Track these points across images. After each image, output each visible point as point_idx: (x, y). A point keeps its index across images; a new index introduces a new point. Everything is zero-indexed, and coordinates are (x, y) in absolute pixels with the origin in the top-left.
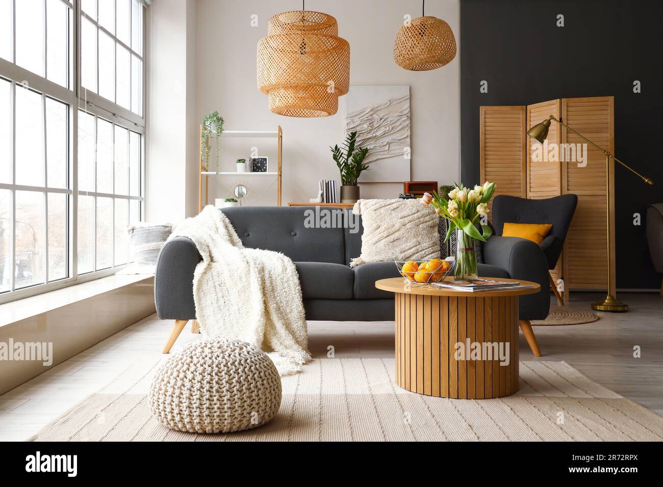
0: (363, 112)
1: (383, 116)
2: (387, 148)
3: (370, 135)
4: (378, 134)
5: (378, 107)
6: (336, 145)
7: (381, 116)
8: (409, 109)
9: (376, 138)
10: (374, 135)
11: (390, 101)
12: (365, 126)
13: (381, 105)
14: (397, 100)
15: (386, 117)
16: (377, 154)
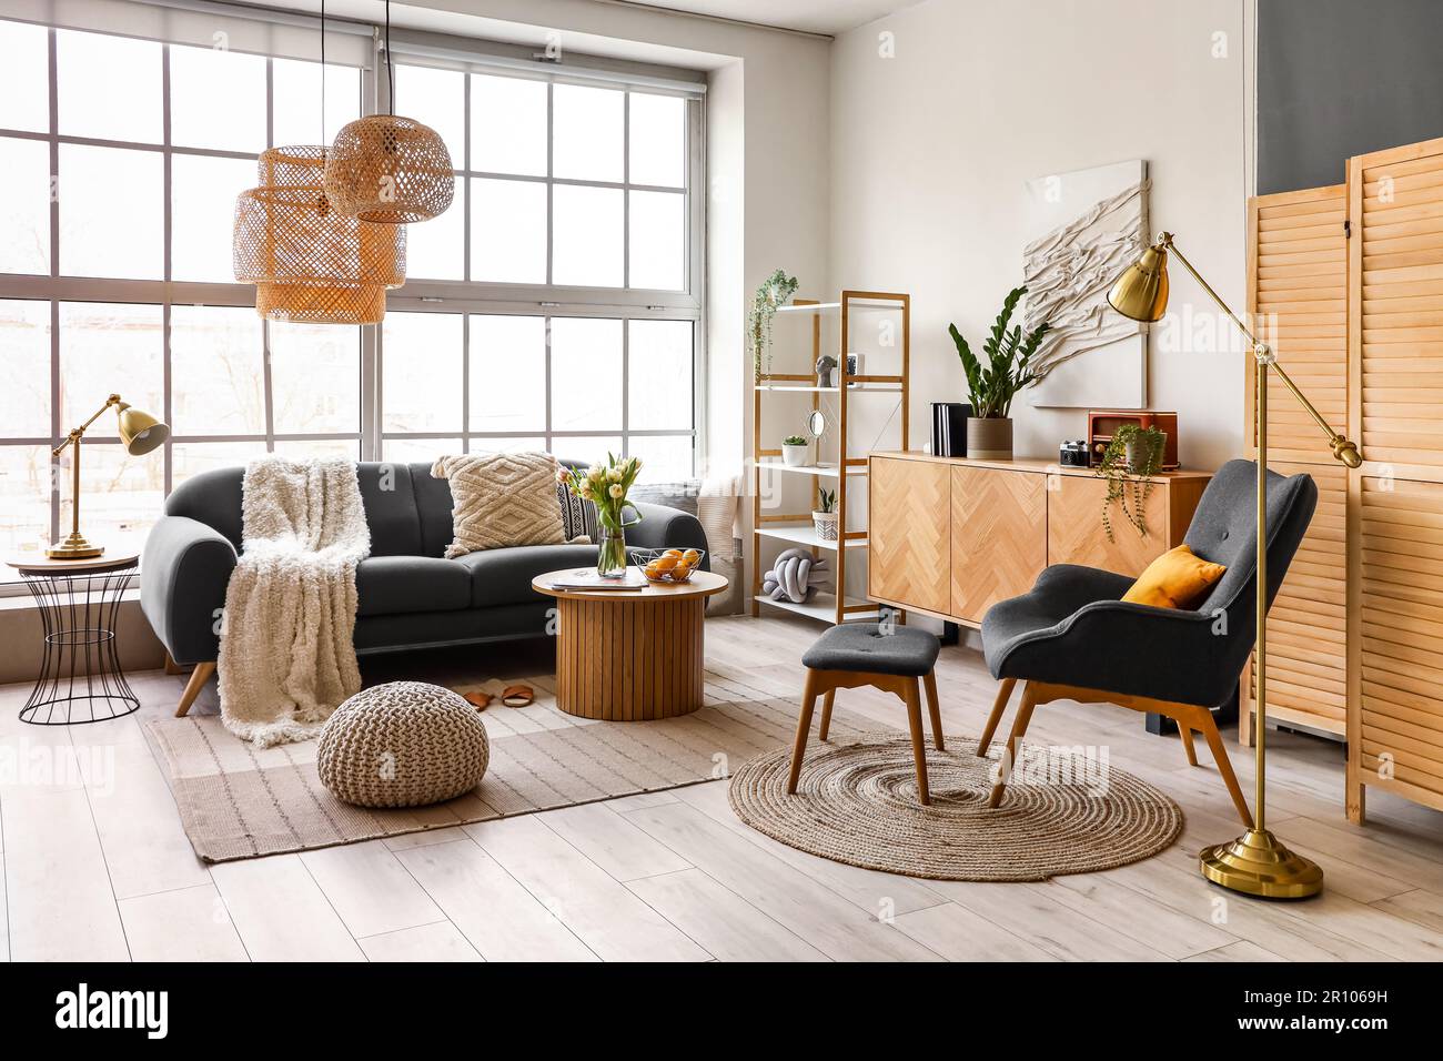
0: (1053, 238)
1: (1089, 243)
2: (1094, 322)
3: (1065, 293)
4: (1079, 288)
5: (1078, 223)
6: (952, 325)
7: (1083, 247)
8: (1139, 221)
9: (1076, 299)
10: (1071, 292)
11: (1100, 204)
12: (1053, 273)
13: (1085, 218)
14: (1114, 202)
15: (1091, 248)
16: (1076, 338)
